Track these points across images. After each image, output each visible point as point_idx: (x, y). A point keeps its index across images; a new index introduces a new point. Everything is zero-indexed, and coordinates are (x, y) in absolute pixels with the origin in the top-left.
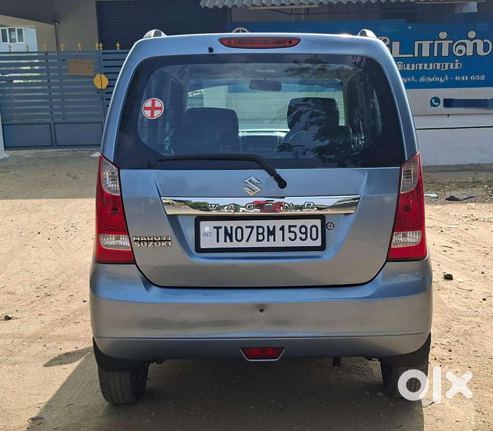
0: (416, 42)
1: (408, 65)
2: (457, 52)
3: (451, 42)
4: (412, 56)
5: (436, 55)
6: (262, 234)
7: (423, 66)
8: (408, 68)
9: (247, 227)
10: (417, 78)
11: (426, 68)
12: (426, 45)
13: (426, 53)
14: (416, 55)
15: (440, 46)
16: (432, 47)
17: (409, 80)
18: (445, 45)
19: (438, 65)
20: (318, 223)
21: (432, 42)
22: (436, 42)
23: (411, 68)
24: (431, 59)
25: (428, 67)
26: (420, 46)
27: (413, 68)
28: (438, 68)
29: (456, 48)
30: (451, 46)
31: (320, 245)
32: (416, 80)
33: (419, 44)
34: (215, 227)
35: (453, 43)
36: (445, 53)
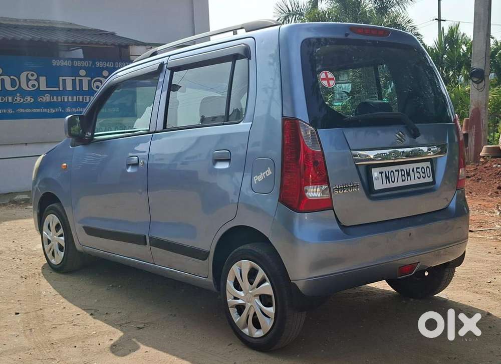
0: (60, 78)
1: (55, 97)
2: (95, 87)
3: (90, 79)
4: (58, 89)
5: (78, 89)
6: (404, 175)
7: (68, 98)
8: (55, 100)
9: (396, 171)
10: (64, 109)
11: (70, 100)
12: (69, 81)
13: (69, 87)
14: (61, 89)
15: (81, 81)
16: (74, 82)
17: (57, 111)
18: (85, 81)
19: (81, 97)
20: (429, 164)
21: (74, 78)
22: (78, 79)
23: (57, 100)
24: (74, 92)
25: (72, 99)
26: (64, 81)
27: (75, 100)
28: (81, 100)
29: (94, 83)
30: (90, 82)
31: (432, 180)
32: (63, 111)
33: (79, 80)
34: (380, 173)
35: (92, 79)
36: (85, 88)
